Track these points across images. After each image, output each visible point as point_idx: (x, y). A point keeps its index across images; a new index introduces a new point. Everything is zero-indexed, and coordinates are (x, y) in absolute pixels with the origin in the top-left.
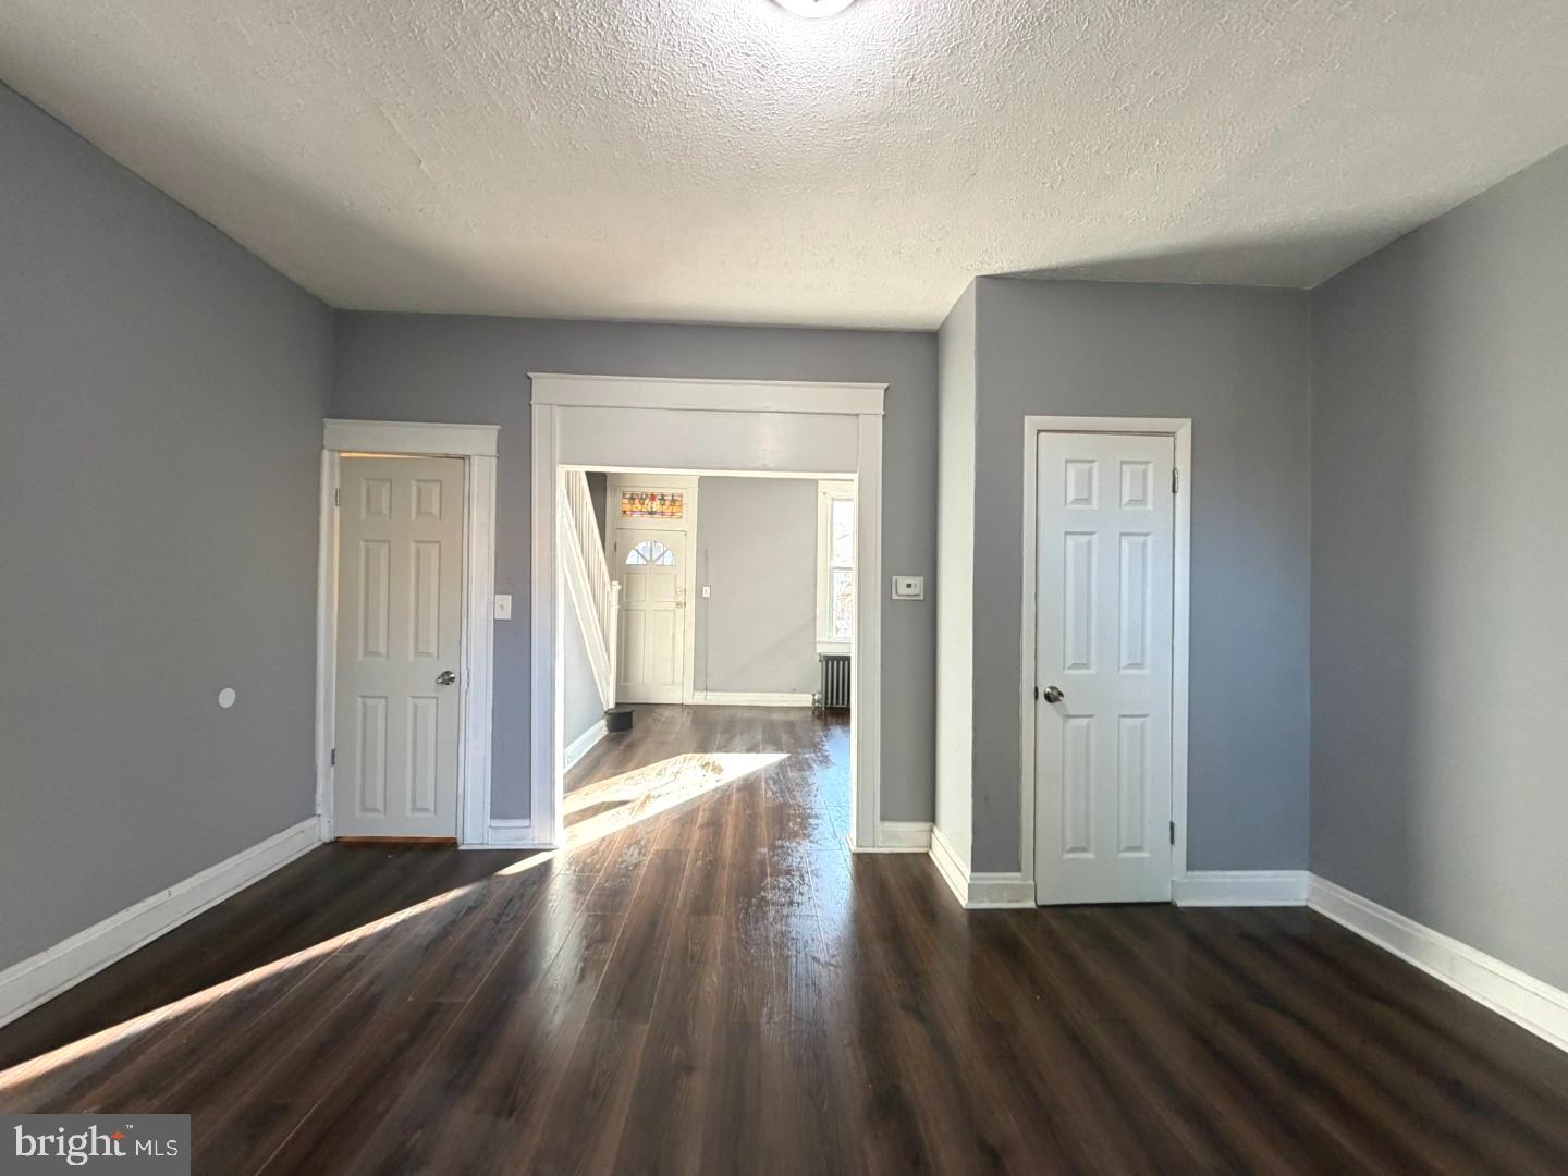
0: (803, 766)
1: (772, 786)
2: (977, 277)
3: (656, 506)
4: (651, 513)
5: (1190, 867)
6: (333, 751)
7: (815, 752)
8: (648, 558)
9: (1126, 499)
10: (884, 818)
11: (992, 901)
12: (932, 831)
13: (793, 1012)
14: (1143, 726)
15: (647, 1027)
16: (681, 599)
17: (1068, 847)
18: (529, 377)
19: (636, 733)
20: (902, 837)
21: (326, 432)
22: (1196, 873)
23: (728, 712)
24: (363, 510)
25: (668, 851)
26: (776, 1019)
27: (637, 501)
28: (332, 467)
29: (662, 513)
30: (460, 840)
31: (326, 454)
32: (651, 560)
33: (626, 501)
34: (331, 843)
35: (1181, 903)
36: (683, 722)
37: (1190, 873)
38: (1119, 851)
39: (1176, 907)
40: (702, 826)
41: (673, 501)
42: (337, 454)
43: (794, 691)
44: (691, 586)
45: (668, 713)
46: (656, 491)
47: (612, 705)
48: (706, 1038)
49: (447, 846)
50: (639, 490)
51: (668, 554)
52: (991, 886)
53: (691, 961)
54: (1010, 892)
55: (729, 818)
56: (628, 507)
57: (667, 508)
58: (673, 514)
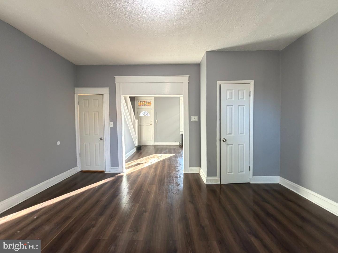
0: (175, 157)
1: (169, 161)
2: (206, 52)
3: (146, 104)
4: (145, 105)
5: (253, 175)
6: (80, 154)
7: (179, 154)
8: (144, 114)
9: (240, 98)
10: (190, 166)
11: (211, 182)
12: (200, 169)
13: (167, 202)
14: (243, 146)
15: (138, 204)
16: (151, 123)
17: (228, 172)
18: (115, 77)
19: (142, 151)
20: (194, 170)
21: (75, 90)
22: (255, 177)
23: (161, 146)
24: (83, 106)
25: (146, 173)
26: (164, 203)
27: (141, 103)
28: (77, 97)
29: (147, 105)
30: (105, 171)
31: (75, 95)
32: (145, 115)
33: (139, 103)
34: (81, 172)
35: (251, 183)
36: (152, 149)
37: (253, 177)
38: (238, 172)
39: (250, 184)
40: (153, 169)
41: (149, 102)
42: (78, 95)
43: (176, 142)
44: (153, 120)
45: (149, 147)
46: (146, 101)
47: (137, 145)
48: (150, 207)
49: (102, 172)
50: (142, 100)
51: (148, 114)
52: (211, 179)
53: (148, 193)
54: (214, 180)
55: (159, 167)
56: (140, 104)
58: (149, 105)
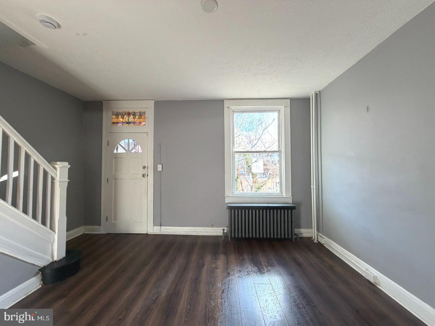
3: (131, 119)
4: (128, 123)
8: (127, 149)
16: (145, 172)
27: (120, 116)
29: (134, 123)
33: (114, 117)
41: (140, 116)
43: (212, 226)
44: (150, 163)
46: (131, 111)
50: (121, 111)
56: (115, 120)
57: (137, 120)
58: (140, 123)
